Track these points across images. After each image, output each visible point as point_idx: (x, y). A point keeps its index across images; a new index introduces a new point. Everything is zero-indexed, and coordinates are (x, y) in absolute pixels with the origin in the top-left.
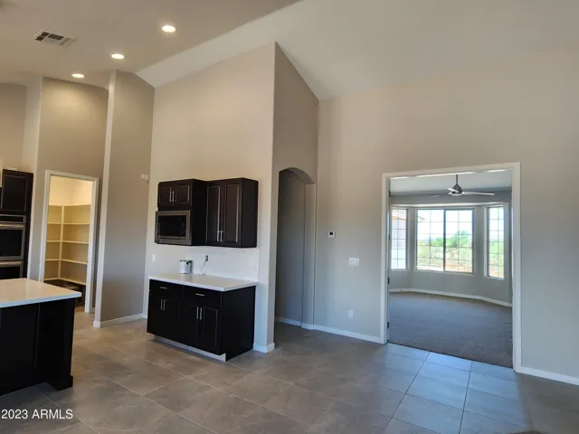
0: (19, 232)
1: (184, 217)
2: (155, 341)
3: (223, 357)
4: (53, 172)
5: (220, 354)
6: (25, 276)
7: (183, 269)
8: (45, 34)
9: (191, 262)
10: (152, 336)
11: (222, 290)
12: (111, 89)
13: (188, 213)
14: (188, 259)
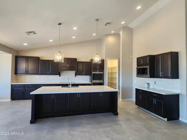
0: (102, 74)
1: (147, 68)
2: (138, 108)
3: (166, 119)
4: (108, 59)
5: (165, 118)
6: (104, 85)
7: (146, 85)
8: (107, 23)
9: (149, 83)
10: (137, 106)
11: (164, 94)
12: (121, 33)
13: (148, 67)
14: (148, 82)
